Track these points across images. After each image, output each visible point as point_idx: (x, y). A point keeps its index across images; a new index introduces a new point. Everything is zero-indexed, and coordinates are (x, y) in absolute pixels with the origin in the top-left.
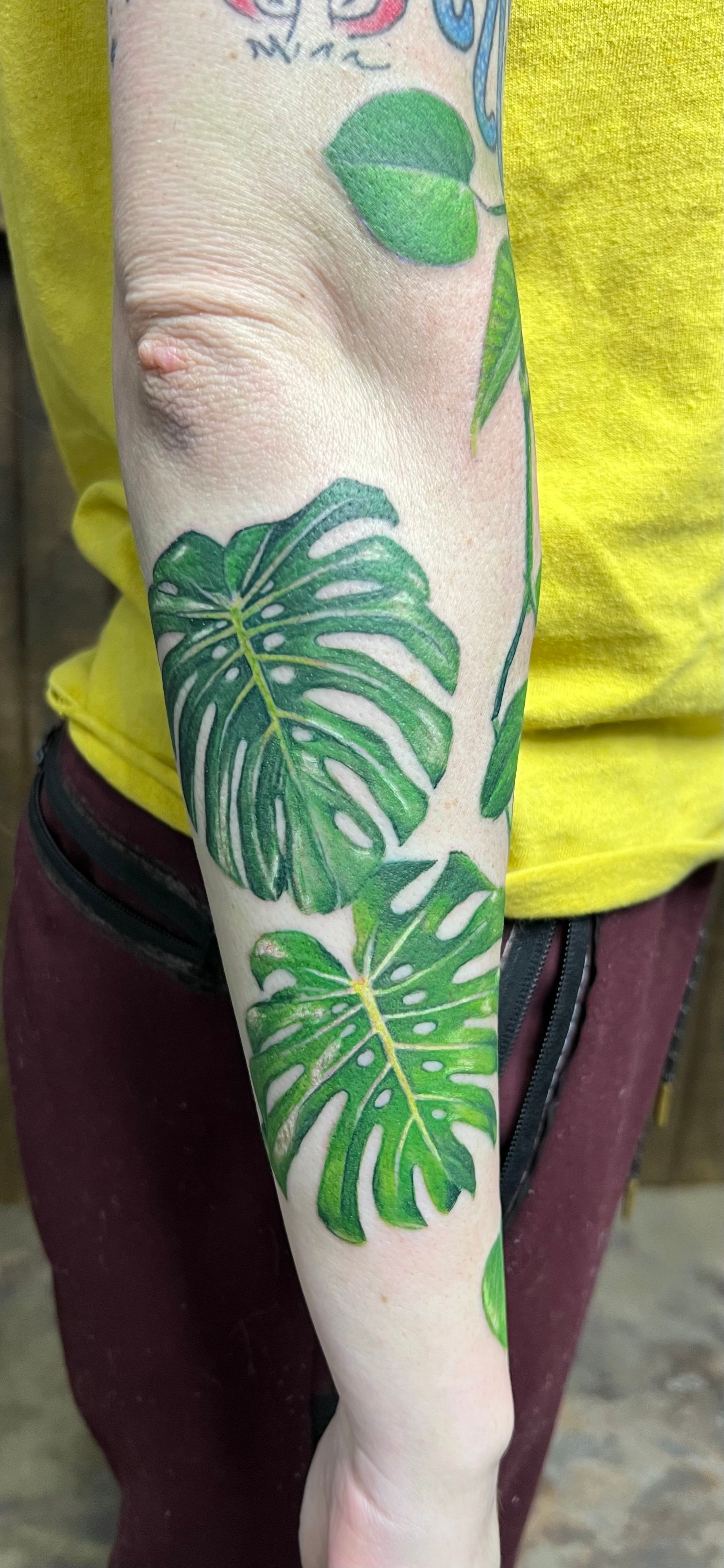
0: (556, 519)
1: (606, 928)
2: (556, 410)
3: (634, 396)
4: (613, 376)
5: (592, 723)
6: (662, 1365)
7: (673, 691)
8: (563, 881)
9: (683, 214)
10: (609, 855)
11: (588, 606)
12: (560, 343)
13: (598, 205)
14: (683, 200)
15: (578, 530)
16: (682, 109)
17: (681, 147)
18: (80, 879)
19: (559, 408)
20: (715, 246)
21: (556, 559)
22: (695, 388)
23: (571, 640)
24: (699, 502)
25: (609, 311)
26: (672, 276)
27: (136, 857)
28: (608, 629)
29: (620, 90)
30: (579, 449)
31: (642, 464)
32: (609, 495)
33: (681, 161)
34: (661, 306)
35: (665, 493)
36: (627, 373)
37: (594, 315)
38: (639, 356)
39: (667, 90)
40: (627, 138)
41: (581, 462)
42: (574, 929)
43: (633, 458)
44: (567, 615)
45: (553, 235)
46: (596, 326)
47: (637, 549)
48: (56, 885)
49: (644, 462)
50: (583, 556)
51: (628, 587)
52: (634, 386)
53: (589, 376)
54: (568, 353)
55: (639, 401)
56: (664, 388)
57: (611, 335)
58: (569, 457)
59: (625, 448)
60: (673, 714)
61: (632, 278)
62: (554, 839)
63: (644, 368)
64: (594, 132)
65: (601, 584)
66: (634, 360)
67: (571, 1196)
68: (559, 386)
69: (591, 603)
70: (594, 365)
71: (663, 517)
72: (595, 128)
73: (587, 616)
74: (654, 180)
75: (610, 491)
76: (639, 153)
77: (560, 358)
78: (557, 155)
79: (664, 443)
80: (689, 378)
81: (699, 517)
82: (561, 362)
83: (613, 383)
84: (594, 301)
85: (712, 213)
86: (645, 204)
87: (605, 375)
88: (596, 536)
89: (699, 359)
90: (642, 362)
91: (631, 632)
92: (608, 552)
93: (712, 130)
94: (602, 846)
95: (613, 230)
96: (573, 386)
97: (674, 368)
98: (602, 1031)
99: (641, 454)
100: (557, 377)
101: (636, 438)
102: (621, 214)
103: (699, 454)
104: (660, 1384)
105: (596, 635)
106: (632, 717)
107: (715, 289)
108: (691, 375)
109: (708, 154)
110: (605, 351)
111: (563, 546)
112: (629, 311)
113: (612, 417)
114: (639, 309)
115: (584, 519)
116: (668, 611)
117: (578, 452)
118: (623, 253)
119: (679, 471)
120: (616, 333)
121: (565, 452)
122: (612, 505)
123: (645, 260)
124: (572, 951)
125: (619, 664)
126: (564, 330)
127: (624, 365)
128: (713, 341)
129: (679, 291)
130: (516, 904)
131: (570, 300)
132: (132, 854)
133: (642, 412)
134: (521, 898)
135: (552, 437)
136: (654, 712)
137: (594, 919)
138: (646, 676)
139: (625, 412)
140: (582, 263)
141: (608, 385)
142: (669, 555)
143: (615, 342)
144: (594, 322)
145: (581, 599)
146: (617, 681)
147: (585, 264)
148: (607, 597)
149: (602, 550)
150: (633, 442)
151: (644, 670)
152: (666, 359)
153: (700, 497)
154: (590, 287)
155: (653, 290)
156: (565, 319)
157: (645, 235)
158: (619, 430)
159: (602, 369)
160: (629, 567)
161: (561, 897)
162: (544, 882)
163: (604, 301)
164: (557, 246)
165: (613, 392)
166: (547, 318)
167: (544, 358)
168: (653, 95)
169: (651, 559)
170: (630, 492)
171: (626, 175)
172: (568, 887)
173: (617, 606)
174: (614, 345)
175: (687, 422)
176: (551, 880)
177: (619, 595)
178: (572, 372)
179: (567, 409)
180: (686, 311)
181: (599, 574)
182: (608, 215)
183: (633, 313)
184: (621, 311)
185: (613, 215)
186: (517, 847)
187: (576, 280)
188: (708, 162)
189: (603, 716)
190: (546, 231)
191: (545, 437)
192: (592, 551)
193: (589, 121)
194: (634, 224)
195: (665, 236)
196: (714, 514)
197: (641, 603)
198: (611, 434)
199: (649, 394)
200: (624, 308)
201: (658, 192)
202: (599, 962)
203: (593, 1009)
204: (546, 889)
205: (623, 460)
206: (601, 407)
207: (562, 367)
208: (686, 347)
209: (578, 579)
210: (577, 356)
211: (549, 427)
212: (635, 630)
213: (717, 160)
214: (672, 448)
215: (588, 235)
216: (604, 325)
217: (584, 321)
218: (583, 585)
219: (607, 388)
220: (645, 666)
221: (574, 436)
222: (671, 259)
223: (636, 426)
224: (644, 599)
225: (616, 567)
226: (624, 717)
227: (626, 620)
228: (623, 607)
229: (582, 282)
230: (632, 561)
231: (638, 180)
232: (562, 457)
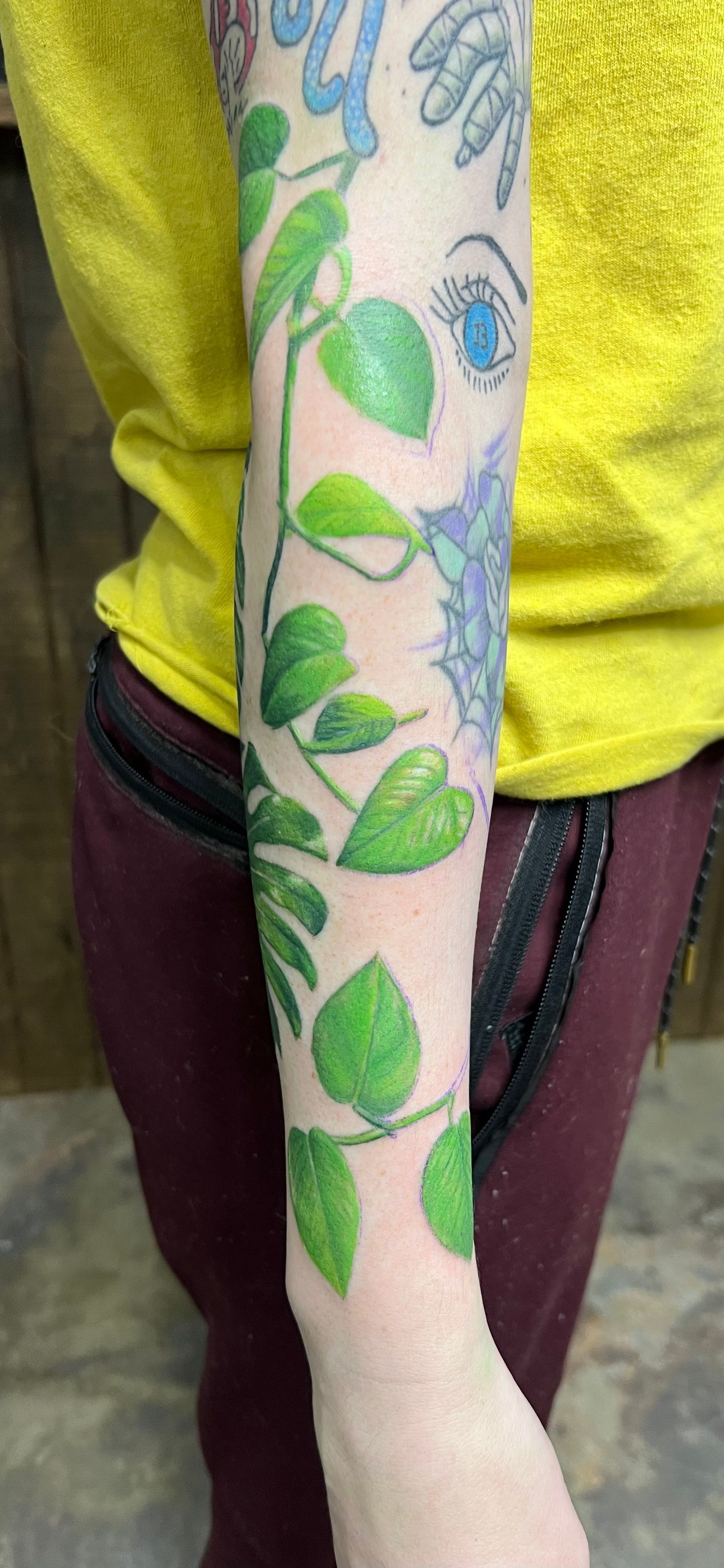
0: (557, 434)
1: (621, 804)
2: (553, 330)
3: (625, 314)
4: (605, 296)
5: (602, 619)
6: (698, 1202)
7: (679, 587)
8: (580, 763)
9: (665, 136)
10: (623, 738)
11: (595, 515)
12: (555, 265)
13: (585, 129)
14: (665, 122)
15: (578, 443)
16: (661, 32)
17: (661, 70)
18: (138, 778)
19: (556, 328)
20: (697, 165)
21: (560, 473)
22: (681, 305)
23: (581, 547)
24: (690, 411)
25: (599, 233)
26: (657, 196)
27: (189, 757)
28: (615, 535)
29: (601, 17)
30: (576, 367)
31: (635, 379)
32: (605, 409)
33: (662, 84)
34: (647, 226)
35: (658, 404)
36: (618, 292)
37: (585, 238)
38: (629, 276)
39: (646, 15)
40: (610, 64)
41: (578, 379)
42: (592, 807)
43: (626, 374)
44: (576, 524)
45: (544, 161)
46: (588, 248)
47: (634, 458)
48: (116, 785)
49: (637, 377)
50: (584, 468)
51: (629, 493)
52: (625, 305)
53: (582, 296)
54: (563, 275)
55: (630, 319)
56: (653, 306)
57: (602, 256)
58: (567, 375)
59: (618, 364)
60: (679, 608)
61: (619, 200)
62: (571, 726)
63: (634, 287)
64: (578, 59)
65: (605, 494)
66: (625, 280)
67: (599, 1045)
68: (556, 307)
69: (597, 512)
70: (587, 286)
71: (658, 427)
72: (579, 56)
73: (594, 524)
74: (637, 103)
75: (605, 406)
76: (622, 78)
77: (555, 280)
78: (543, 84)
79: (654, 358)
80: (676, 295)
81: (689, 425)
82: (556, 283)
83: (605, 303)
84: (585, 223)
85: (692, 133)
86: (630, 127)
87: (597, 295)
88: (596, 448)
89: (684, 276)
90: (632, 281)
91: (636, 536)
92: (609, 462)
93: (690, 53)
94: (616, 730)
95: (600, 153)
96: (568, 307)
97: (661, 286)
98: (621, 895)
99: (633, 369)
100: (552, 298)
101: (628, 354)
102: (608, 137)
103: (689, 366)
104: (695, 1219)
105: (604, 542)
106: (640, 612)
107: (698, 207)
108: (677, 292)
109: (687, 76)
110: (597, 272)
111: (566, 459)
112: (617, 232)
113: (605, 335)
114: (627, 230)
115: (583, 433)
116: (663, 513)
117: (575, 369)
118: (609, 176)
119: (670, 383)
120: (606, 254)
121: (562, 370)
122: (608, 418)
123: (631, 182)
124: (591, 827)
125: (625, 565)
126: (558, 252)
127: (615, 285)
128: (697, 257)
129: (664, 211)
130: (538, 787)
131: (562, 224)
132: (185, 755)
133: (633, 329)
134: (542, 781)
135: (551, 356)
136: (660, 607)
137: (610, 797)
138: (651, 574)
139: (617, 329)
140: (572, 187)
141: (601, 304)
142: (660, 461)
143: (606, 262)
144: (586, 244)
145: (587, 508)
146: (624, 579)
147: (575, 188)
148: (612, 505)
149: (604, 461)
150: (625, 358)
151: (648, 569)
152: (654, 277)
153: (691, 407)
154: (581, 210)
155: (639, 212)
156: (559, 242)
157: (630, 157)
158: (613, 347)
159: (595, 289)
160: (627, 475)
161: (579, 778)
162: (563, 766)
163: (594, 223)
164: (548, 172)
165: (605, 311)
166: (542, 242)
167: (540, 281)
168: (633, 20)
169: (645, 466)
170: (624, 405)
171: (611, 100)
172: (585, 769)
173: (621, 513)
174: (605, 265)
175: (676, 337)
176: (569, 764)
177: (622, 501)
178: (566, 293)
179: (563, 329)
180: (671, 231)
181: (602, 484)
182: (595, 138)
183: (622, 235)
184: (610, 233)
185: (599, 139)
186: (537, 736)
187: (567, 204)
188: (687, 83)
189: (612, 612)
190: (537, 158)
191: (544, 356)
192: (593, 461)
193: (572, 49)
194: (619, 147)
195: (649, 158)
196: (703, 421)
197: (643, 507)
198: (605, 351)
199: (639, 311)
200: (613, 230)
201: (641, 115)
202: (615, 835)
203: (610, 877)
204: (565, 771)
205: (617, 376)
206: (595, 326)
207: (557, 288)
208: (672, 265)
209: (583, 489)
210: (571, 277)
211: (547, 346)
212: (640, 533)
213: (695, 81)
214: (661, 362)
215: (577, 159)
216: (595, 247)
217: (577, 244)
218: (588, 496)
219: (600, 307)
220: (650, 566)
221: (571, 354)
222: (655, 180)
223: (628, 343)
224: (644, 503)
225: (617, 476)
226: (632, 613)
227: (631, 524)
228: (626, 513)
229: (573, 205)
230: (629, 468)
231: (623, 104)
232: (560, 374)
